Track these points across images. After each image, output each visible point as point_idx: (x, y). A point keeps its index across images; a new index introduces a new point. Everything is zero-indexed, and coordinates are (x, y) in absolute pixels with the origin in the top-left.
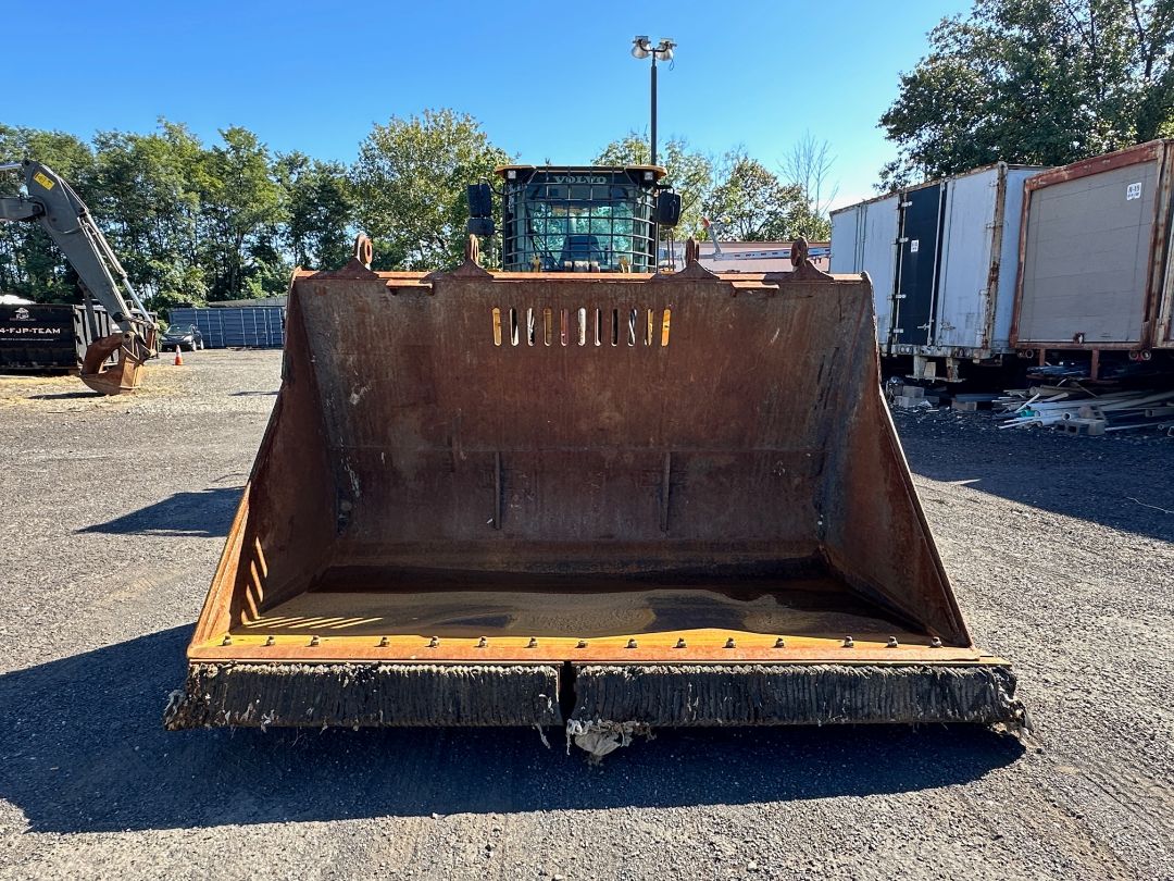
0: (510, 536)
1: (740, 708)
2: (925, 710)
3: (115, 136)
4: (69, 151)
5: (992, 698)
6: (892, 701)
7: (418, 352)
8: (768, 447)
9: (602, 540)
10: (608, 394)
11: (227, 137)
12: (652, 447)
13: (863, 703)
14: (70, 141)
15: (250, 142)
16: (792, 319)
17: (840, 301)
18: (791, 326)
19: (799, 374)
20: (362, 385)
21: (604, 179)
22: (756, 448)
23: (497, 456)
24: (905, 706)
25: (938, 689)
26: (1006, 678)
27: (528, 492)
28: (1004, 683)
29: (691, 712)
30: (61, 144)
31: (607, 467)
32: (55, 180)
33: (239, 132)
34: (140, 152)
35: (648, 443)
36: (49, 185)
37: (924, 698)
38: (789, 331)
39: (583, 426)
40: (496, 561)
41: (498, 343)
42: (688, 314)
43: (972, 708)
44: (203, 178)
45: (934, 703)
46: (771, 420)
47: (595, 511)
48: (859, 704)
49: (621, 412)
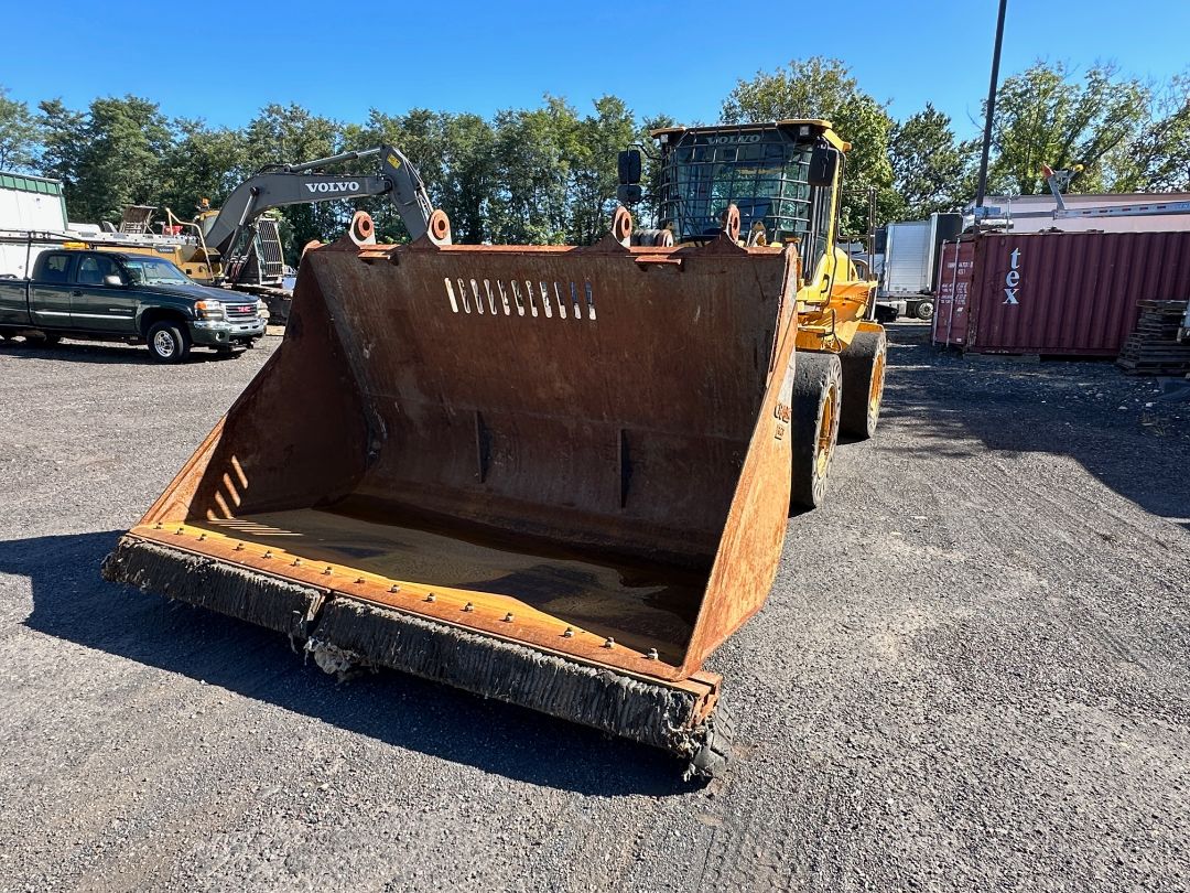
0: (490, 490)
1: (430, 662)
2: (584, 712)
3: (510, 113)
4: (474, 130)
5: (655, 721)
6: (557, 695)
7: (399, 315)
8: (720, 435)
9: (564, 507)
10: (556, 365)
11: (599, 107)
12: (606, 420)
13: (529, 690)
14: (477, 120)
15: (619, 108)
16: (711, 297)
17: (757, 278)
18: (711, 303)
19: (732, 357)
20: (369, 342)
21: (758, 138)
22: (708, 434)
23: (475, 415)
24: (567, 704)
25: (604, 697)
26: (677, 705)
27: (509, 452)
28: (672, 710)
29: (393, 656)
30: (469, 123)
31: (570, 436)
32: (400, 159)
33: (610, 101)
34: (526, 126)
35: (602, 418)
36: (396, 165)
37: (586, 702)
38: (711, 310)
39: (542, 393)
40: (470, 511)
41: (455, 310)
42: (606, 288)
43: (630, 725)
44: (575, 147)
45: (594, 709)
46: (716, 405)
47: (564, 478)
48: (526, 690)
49: (570, 384)
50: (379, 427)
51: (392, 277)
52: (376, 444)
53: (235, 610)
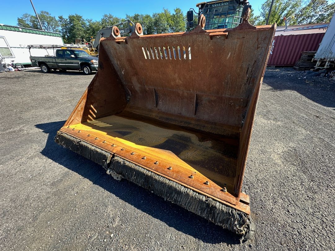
0: (158, 109)
2: (201, 213)
3: (156, 14)
4: (149, 18)
5: (231, 223)
6: (191, 205)
7: (130, 61)
8: (227, 96)
9: (179, 115)
10: (177, 75)
11: (175, 11)
12: (191, 91)
13: (180, 201)
14: (149, 16)
15: (180, 11)
16: (236, 48)
17: (258, 39)
18: (235, 51)
19: (239, 71)
20: (123, 69)
21: (227, 3)
22: (223, 96)
23: (154, 90)
24: (195, 209)
25: (209, 210)
26: (241, 219)
27: (163, 99)
28: (239, 221)
29: (133, 179)
30: (147, 17)
31: (180, 96)
32: (132, 24)
33: (178, 9)
34: (160, 17)
35: (190, 90)
36: (132, 25)
37: (202, 210)
38: (235, 53)
39: (172, 83)
40: (154, 115)
41: (146, 58)
42: (196, 48)
43: (221, 222)
44: (170, 22)
45: (205, 213)
46: (228, 87)
47: (178, 106)
48: (179, 200)
49: (181, 81)
50: (129, 92)
51: (126, 48)
52: (129, 97)
53: (88, 156)
